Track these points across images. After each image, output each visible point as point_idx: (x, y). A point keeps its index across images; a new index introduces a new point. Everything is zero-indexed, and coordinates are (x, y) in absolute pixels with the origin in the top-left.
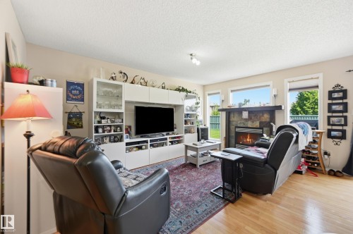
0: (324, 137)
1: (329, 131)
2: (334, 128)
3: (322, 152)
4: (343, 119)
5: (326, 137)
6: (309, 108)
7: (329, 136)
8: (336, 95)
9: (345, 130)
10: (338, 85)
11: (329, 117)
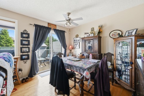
0: (19, 60)
1: (22, 56)
2: (24, 54)
3: (18, 70)
4: (28, 48)
5: (20, 60)
6: (4, 43)
7: (22, 59)
8: (25, 36)
9: (29, 55)
10: (25, 30)
11: (21, 48)
